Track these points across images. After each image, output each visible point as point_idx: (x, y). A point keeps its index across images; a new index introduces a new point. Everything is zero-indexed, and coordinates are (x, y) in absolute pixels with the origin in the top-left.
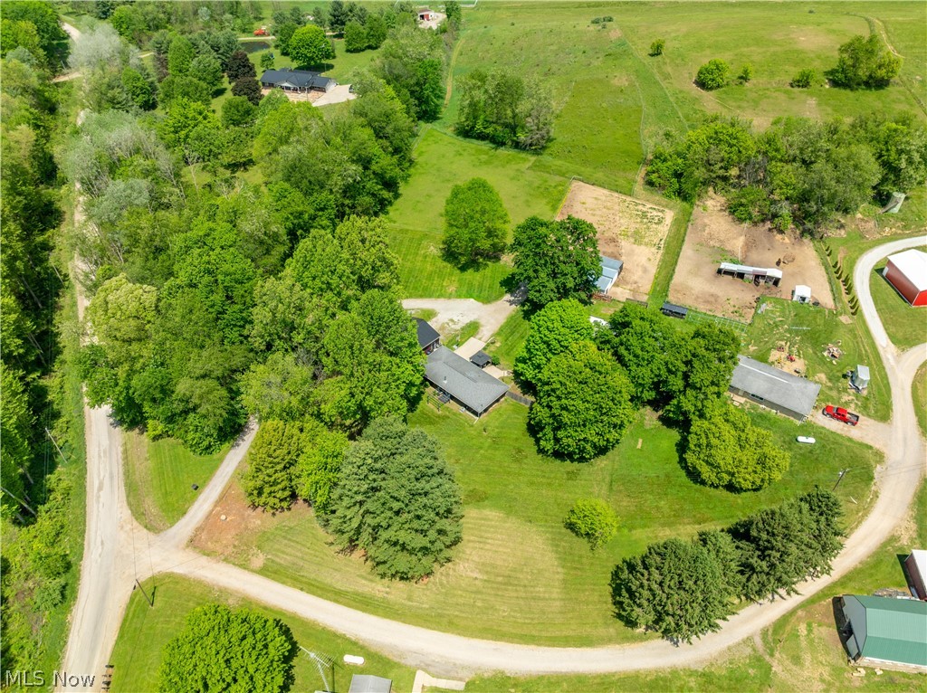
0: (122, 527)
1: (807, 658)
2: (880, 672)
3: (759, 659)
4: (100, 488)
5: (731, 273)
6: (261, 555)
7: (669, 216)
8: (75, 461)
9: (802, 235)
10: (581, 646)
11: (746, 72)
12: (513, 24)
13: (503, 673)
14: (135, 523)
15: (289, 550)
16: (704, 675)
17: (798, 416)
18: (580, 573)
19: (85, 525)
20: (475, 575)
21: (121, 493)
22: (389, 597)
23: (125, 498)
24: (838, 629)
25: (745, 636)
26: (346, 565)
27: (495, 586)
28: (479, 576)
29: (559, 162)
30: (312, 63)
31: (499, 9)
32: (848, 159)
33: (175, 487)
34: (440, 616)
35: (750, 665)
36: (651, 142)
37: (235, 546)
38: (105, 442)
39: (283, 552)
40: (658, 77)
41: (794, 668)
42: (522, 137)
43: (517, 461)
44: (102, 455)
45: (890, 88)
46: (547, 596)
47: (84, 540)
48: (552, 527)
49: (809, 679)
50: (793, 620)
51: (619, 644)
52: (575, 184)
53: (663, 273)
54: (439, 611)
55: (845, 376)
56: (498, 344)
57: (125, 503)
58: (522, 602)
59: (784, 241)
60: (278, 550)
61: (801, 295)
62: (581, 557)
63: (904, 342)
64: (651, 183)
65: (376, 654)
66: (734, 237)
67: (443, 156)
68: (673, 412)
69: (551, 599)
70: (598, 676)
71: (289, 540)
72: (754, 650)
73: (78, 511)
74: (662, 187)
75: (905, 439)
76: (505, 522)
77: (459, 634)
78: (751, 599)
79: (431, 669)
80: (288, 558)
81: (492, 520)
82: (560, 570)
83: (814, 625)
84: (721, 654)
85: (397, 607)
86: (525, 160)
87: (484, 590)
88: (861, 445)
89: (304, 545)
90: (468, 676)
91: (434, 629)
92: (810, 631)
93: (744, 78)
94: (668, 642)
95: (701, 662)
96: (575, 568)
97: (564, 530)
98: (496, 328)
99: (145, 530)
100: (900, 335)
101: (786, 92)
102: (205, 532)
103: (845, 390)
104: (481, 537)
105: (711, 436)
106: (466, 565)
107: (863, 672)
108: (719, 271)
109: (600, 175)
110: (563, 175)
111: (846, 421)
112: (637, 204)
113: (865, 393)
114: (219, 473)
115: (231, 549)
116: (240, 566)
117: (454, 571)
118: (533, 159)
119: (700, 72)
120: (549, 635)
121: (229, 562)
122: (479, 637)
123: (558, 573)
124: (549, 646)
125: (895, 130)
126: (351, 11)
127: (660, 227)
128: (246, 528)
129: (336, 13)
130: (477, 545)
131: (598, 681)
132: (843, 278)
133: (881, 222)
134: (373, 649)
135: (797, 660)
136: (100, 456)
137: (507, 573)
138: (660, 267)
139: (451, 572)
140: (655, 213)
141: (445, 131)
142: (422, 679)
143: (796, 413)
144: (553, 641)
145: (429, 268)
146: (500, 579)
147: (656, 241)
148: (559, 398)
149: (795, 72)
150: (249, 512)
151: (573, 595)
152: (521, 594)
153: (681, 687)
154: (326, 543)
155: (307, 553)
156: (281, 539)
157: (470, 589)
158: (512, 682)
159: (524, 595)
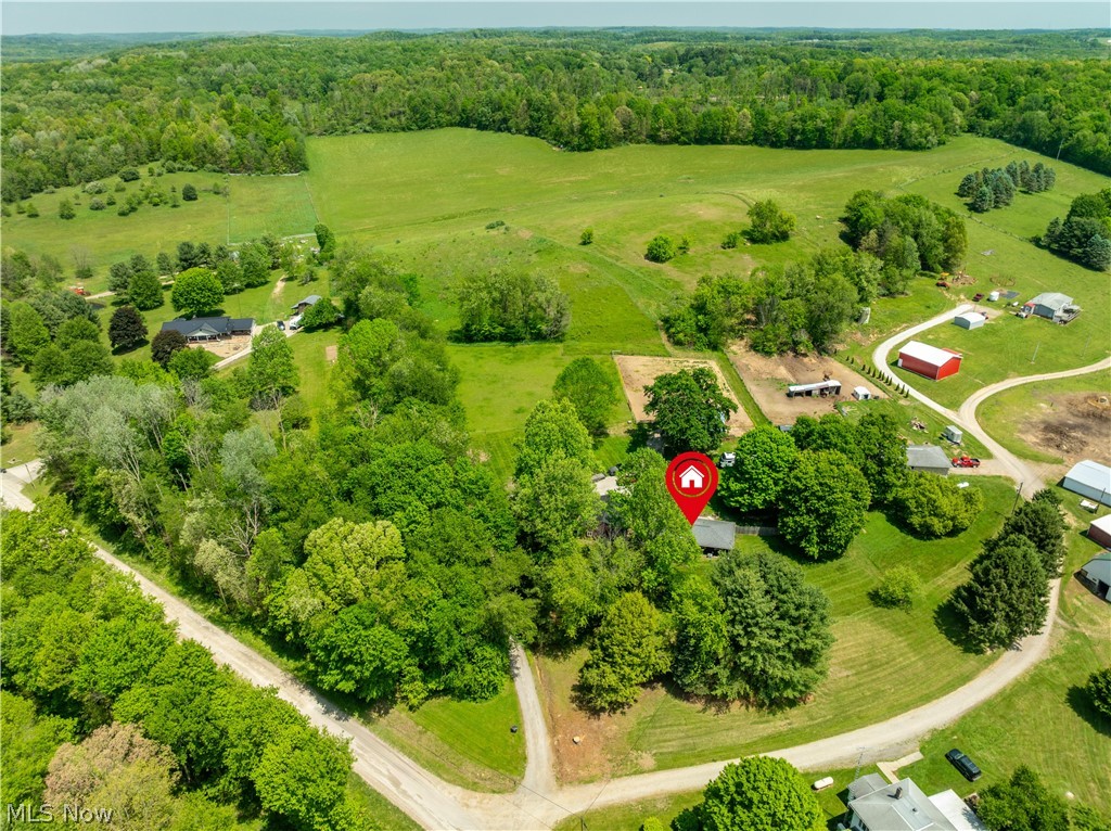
0: (467, 806)
1: (1095, 617)
3: (1073, 632)
4: (397, 784)
5: (799, 394)
6: (644, 754)
7: (715, 365)
9: (821, 354)
10: (965, 684)
11: (685, 242)
12: (398, 242)
13: (935, 730)
14: (478, 795)
15: (668, 736)
16: (1054, 660)
17: (944, 470)
18: (915, 635)
19: (416, 825)
20: (845, 674)
21: (427, 777)
22: (794, 726)
23: (439, 779)
24: (1094, 593)
25: (1051, 623)
26: (733, 721)
27: (865, 674)
28: (850, 673)
29: (587, 344)
31: (354, 232)
33: (488, 740)
34: (848, 718)
35: (1072, 639)
36: (654, 310)
37: (610, 761)
39: (665, 741)
40: (609, 259)
41: (1095, 627)
42: (544, 327)
44: (361, 752)
45: (792, 239)
46: (908, 662)
48: (867, 611)
50: (1066, 598)
51: (986, 668)
52: (617, 358)
53: (750, 408)
54: (843, 715)
55: (941, 439)
57: (445, 783)
58: (895, 676)
59: (813, 360)
60: (658, 742)
61: (862, 393)
62: (906, 622)
63: (954, 405)
64: (678, 343)
66: (777, 368)
69: (913, 663)
70: (996, 696)
71: (661, 727)
72: (1064, 628)
73: (393, 818)
74: (692, 344)
75: (1013, 464)
77: (877, 722)
79: (884, 757)
80: (674, 743)
82: (900, 639)
83: (1080, 597)
84: (1051, 641)
85: (808, 730)
86: (554, 349)
87: (861, 681)
88: (993, 477)
89: (680, 724)
90: (915, 746)
91: (855, 729)
92: (1082, 602)
94: (1013, 651)
95: (1045, 652)
96: (909, 633)
97: (877, 610)
99: (496, 795)
100: (945, 402)
101: (723, 253)
102: (566, 764)
103: (951, 447)
106: (831, 670)
108: (790, 395)
109: (629, 346)
110: (601, 353)
111: (972, 465)
112: (681, 362)
113: (962, 444)
114: (523, 706)
115: (608, 766)
116: (635, 773)
117: (826, 679)
118: (560, 345)
120: (935, 688)
121: (621, 776)
123: (900, 642)
124: (945, 694)
128: (607, 739)
129: (188, 256)
131: (999, 699)
132: (877, 375)
133: (865, 331)
135: (1092, 622)
137: (866, 660)
138: (742, 404)
139: (824, 681)
140: (701, 365)
142: (887, 768)
143: (942, 469)
146: (865, 667)
147: (722, 386)
149: (719, 238)
150: (595, 723)
151: (924, 652)
152: (890, 670)
153: (1051, 674)
154: (699, 712)
155: (688, 730)
156: (651, 731)
157: (851, 686)
158: (949, 732)
159: (892, 670)
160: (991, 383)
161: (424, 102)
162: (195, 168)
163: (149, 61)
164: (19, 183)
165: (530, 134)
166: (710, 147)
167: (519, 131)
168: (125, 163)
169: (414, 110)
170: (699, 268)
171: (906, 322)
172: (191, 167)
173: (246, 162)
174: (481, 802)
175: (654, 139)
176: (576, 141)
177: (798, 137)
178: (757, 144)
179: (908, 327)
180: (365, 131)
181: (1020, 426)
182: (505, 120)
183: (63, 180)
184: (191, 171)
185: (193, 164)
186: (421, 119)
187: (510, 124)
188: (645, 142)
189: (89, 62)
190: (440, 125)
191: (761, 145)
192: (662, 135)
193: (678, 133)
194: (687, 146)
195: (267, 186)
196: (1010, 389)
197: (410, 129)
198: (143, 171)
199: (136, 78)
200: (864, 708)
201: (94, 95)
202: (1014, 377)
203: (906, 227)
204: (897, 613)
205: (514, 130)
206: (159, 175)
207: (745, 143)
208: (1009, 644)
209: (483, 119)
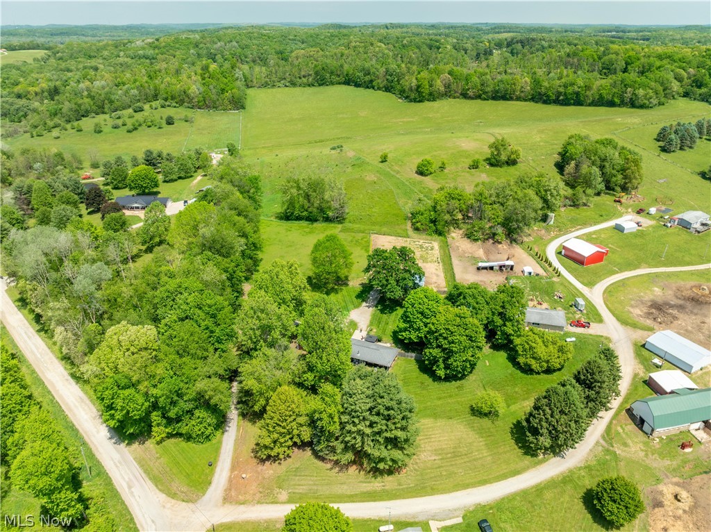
0: (164, 507)
1: (629, 442)
2: (665, 438)
3: (608, 450)
4: (130, 487)
5: (485, 268)
6: (283, 492)
7: (436, 245)
8: (98, 475)
9: (511, 242)
10: (514, 476)
11: (443, 163)
12: (277, 155)
13: (480, 504)
14: (173, 501)
15: (303, 482)
16: (586, 467)
17: (561, 328)
18: (493, 438)
19: (130, 514)
20: (433, 458)
21: (150, 485)
22: (386, 488)
23: (155, 488)
24: (635, 424)
25: (595, 442)
26: (347, 479)
27: (448, 460)
28: (437, 458)
29: (357, 226)
30: (147, 191)
31: (258, 148)
32: (525, 196)
33: (193, 469)
34: (424, 488)
35: (605, 455)
36: (408, 206)
37: (261, 492)
38: (116, 456)
39: (299, 485)
40: (392, 172)
41: (626, 449)
42: (331, 214)
43: (424, 389)
44: (118, 465)
45: (519, 164)
46: (481, 456)
47: (135, 524)
48: (465, 418)
49: (636, 452)
50: (613, 426)
51: (534, 467)
52: (373, 236)
53: (448, 275)
54: (422, 485)
55: (571, 306)
56: (375, 330)
57: (157, 491)
58: (469, 464)
59: (504, 247)
60: (295, 485)
61: (528, 271)
62: (489, 429)
63: (590, 284)
64: (417, 229)
66: (478, 250)
67: (279, 233)
68: (501, 339)
69: (483, 457)
70: (533, 487)
71: (300, 476)
72: (603, 447)
73: (119, 507)
74: (425, 230)
75: (615, 328)
76: (436, 423)
77: (442, 493)
79: (436, 518)
80: (304, 487)
82: (481, 439)
83: (624, 426)
84: (588, 454)
85: (394, 492)
86: (335, 228)
87: (443, 465)
88: (597, 336)
89: (313, 476)
90: (461, 513)
91: (425, 496)
92: (624, 429)
93: (442, 168)
94: (559, 458)
95: (581, 462)
96: (489, 436)
97: (472, 418)
98: (368, 322)
99: (184, 503)
100: (586, 281)
101: (468, 172)
102: (233, 490)
103: (575, 312)
104: (426, 435)
105: (530, 343)
106: (425, 454)
107: (658, 440)
108: (478, 269)
109: (384, 229)
110: (363, 232)
111: (584, 327)
112: (414, 242)
113: (585, 312)
114: (223, 450)
115: (258, 495)
116: (272, 503)
117: (419, 459)
118: (340, 226)
119: (418, 167)
120: (493, 476)
121: (262, 503)
122: (454, 491)
123: (481, 442)
124: (497, 482)
125: (540, 180)
126: (159, 156)
127: (433, 251)
128: (264, 478)
129: (149, 158)
130: (426, 441)
131: (534, 489)
132: (544, 260)
133: (548, 230)
135: (625, 445)
136: (117, 466)
137: (452, 450)
138: (445, 272)
139: (418, 461)
140: (427, 245)
141: (269, 219)
142: (434, 525)
143: (559, 327)
144: (498, 479)
146: (450, 455)
147: (435, 259)
148: (445, 338)
149: (469, 162)
150: (260, 467)
151: (495, 451)
152: (466, 460)
153: (579, 478)
154: (327, 470)
155: (316, 480)
156: (294, 477)
157: (435, 466)
158: (488, 507)
159: (468, 460)
160: (624, 271)
161: (323, 69)
162: (177, 105)
163: (177, 40)
164: (75, 111)
165: (386, 91)
166: (502, 102)
167: (379, 89)
168: (139, 101)
169: (317, 73)
170: (449, 181)
171: (579, 225)
172: (175, 104)
173: (207, 103)
174: (173, 506)
175: (465, 96)
176: (413, 96)
177: (561, 98)
178: (533, 101)
179: (581, 229)
180: (286, 86)
181: (633, 302)
182: (371, 81)
183: (101, 110)
184: (175, 107)
185: (177, 103)
186: (321, 79)
187: (374, 83)
188: (458, 98)
189: (143, 41)
190: (332, 83)
191: (536, 102)
192: (470, 93)
193: (480, 92)
194: (486, 101)
195: (218, 118)
196: (637, 276)
197: (313, 85)
198: (147, 107)
199: (168, 51)
200: (438, 483)
201: (142, 60)
202: (645, 268)
203: (595, 160)
204: (485, 422)
205: (376, 88)
206: (156, 109)
207: (526, 100)
208: (558, 453)
209: (358, 80)
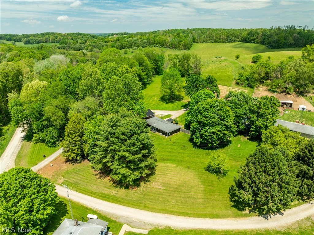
6: (63, 179)
9: (299, 95)
10: (213, 218)
13: (170, 227)
15: (76, 177)
16: (285, 233)
18: (212, 188)
20: (160, 187)
21: (14, 158)
22: (117, 195)
25: (306, 217)
26: (100, 183)
27: (169, 192)
28: (162, 188)
33: (36, 157)
34: (140, 203)
37: (53, 176)
39: (73, 178)
42: (190, 72)
44: (13, 147)
46: (195, 197)
51: (234, 217)
54: (140, 201)
56: (178, 120)
57: (14, 161)
58: (182, 199)
59: (292, 96)
60: (71, 177)
61: (302, 107)
62: (213, 181)
64: (238, 84)
65: (105, 216)
69: (197, 198)
71: (77, 173)
74: (242, 84)
76: (176, 168)
77: (149, 211)
78: (305, 201)
79: (131, 224)
80: (74, 180)
81: (170, 167)
82: (202, 186)
84: (293, 224)
85: (119, 199)
87: (163, 194)
89: (82, 176)
90: (151, 228)
91: (136, 208)
94: (263, 218)
95: (283, 227)
96: (210, 186)
97: (204, 171)
98: (177, 116)
102: (42, 170)
104: (164, 173)
106: (156, 183)
112: (233, 89)
115: (51, 177)
117: (150, 185)
119: (253, 58)
120: (196, 213)
122: (159, 212)
123: (201, 187)
124: (196, 217)
128: (60, 169)
130: (162, 176)
134: (103, 215)
136: (11, 148)
137: (176, 187)
139: (148, 186)
140: (240, 91)
142: (126, 228)
144: (198, 216)
145: (154, 103)
146: (172, 189)
151: (209, 197)
154: (93, 175)
155: (83, 178)
156: (73, 173)
157: (157, 193)
158: (175, 232)
159: (183, 196)
165: (261, 44)
172: (159, 46)
173: (173, 46)
176: (274, 45)
180: (212, 42)
183: (130, 47)
184: (160, 47)
185: (161, 45)
186: (229, 39)
187: (255, 40)
190: (235, 41)
197: (225, 42)
200: (152, 203)
204: (214, 177)
205: (256, 42)
208: (264, 214)
209: (248, 39)
